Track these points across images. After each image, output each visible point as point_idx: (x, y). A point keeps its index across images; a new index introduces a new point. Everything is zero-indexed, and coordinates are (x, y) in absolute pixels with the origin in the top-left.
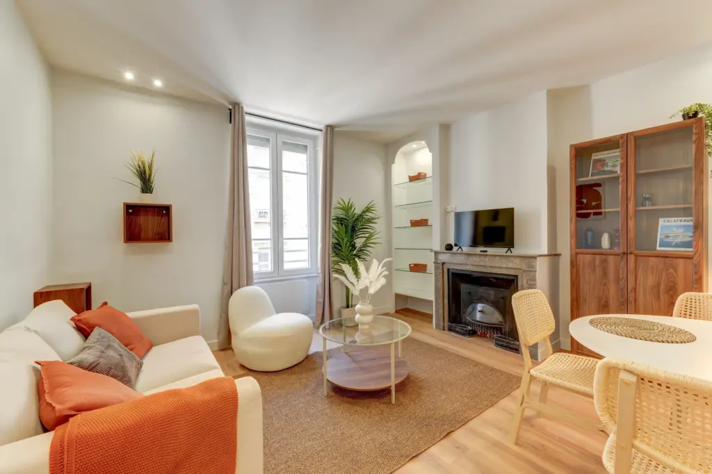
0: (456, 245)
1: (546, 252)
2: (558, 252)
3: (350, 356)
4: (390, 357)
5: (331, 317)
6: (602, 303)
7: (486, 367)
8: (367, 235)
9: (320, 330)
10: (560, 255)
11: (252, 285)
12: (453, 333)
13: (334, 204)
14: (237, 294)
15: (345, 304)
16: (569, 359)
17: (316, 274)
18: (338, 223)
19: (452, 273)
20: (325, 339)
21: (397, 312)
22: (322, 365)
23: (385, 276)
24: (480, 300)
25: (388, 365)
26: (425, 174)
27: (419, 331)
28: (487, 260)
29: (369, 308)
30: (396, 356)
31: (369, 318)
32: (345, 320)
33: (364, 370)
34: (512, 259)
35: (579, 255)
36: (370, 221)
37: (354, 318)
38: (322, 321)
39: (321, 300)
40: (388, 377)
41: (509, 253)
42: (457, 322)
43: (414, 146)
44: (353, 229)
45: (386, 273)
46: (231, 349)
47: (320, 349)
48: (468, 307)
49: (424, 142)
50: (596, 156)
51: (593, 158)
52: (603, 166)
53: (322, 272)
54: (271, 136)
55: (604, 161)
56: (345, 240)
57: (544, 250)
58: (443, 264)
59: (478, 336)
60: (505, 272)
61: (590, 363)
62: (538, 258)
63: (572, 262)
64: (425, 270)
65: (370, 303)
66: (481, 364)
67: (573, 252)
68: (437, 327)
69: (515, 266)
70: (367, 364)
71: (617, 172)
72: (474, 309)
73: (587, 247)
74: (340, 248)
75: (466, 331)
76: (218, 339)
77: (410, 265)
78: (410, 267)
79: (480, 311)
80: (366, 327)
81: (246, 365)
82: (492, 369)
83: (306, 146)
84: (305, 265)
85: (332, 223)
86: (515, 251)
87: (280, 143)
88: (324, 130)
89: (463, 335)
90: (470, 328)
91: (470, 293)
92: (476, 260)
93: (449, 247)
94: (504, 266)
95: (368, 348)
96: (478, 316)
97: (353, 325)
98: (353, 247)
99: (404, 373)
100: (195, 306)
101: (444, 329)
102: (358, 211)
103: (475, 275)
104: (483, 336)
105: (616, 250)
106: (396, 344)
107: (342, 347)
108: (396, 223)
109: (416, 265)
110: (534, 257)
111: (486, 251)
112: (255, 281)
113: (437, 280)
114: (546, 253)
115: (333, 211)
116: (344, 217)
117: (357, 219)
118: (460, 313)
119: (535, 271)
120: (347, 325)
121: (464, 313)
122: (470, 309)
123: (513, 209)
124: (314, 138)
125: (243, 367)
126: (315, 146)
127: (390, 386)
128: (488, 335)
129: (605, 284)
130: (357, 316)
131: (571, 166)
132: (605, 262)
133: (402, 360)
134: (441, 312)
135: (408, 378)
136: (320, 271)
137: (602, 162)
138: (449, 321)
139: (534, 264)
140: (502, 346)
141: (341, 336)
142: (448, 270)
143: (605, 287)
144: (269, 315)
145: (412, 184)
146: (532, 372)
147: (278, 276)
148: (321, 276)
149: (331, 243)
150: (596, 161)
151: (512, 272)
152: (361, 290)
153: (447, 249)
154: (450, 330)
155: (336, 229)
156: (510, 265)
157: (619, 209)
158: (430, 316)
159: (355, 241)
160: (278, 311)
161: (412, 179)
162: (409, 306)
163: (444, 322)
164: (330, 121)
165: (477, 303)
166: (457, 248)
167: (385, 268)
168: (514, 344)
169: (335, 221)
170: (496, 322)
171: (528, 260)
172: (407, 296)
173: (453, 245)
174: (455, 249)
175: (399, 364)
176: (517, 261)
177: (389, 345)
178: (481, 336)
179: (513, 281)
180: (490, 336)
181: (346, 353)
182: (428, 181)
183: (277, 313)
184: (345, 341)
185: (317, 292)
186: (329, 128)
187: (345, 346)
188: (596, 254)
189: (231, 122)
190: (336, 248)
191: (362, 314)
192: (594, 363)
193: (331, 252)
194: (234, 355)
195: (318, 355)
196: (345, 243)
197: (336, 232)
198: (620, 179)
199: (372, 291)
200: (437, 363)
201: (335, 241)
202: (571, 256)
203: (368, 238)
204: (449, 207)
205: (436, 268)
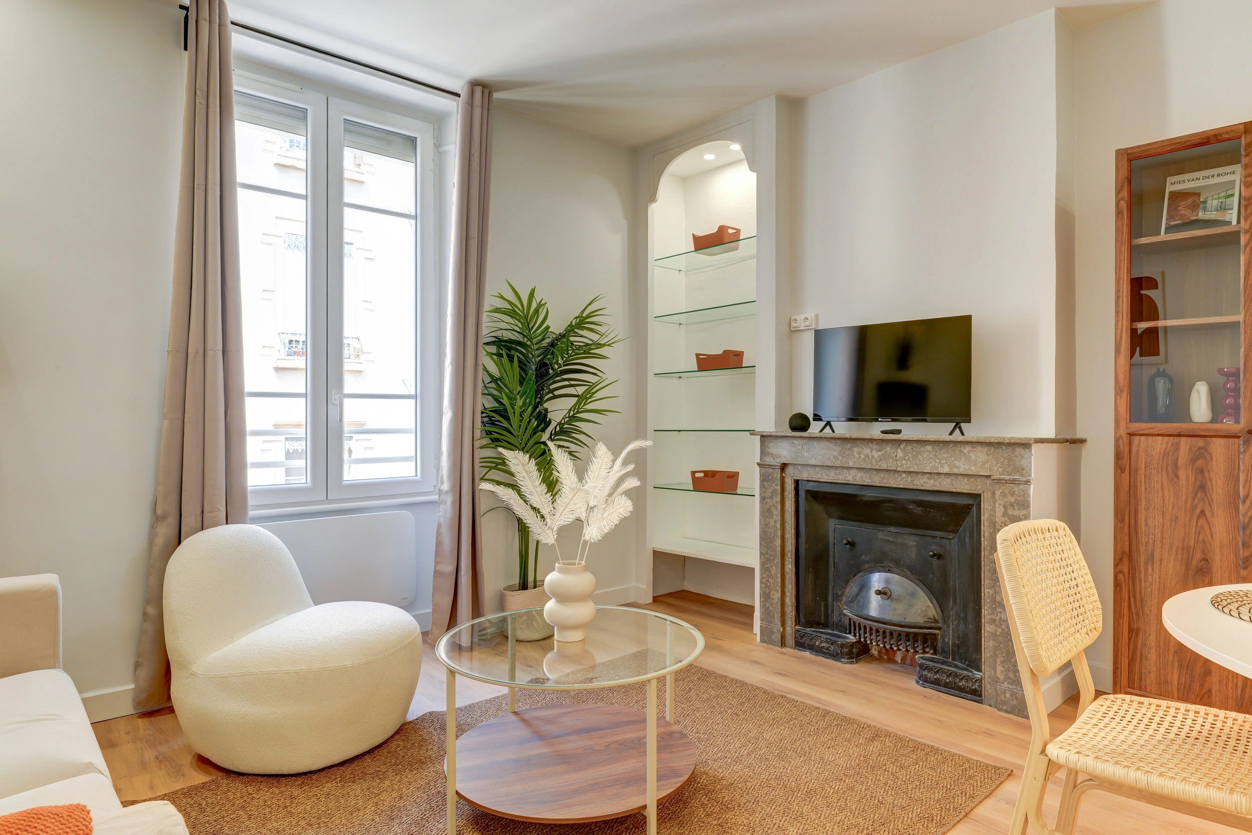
0: (817, 418)
1: (1050, 432)
2: (1079, 436)
3: (524, 721)
4: (644, 721)
5: (477, 610)
6: (1194, 562)
7: (900, 740)
8: (580, 390)
9: (442, 649)
10: (1082, 441)
11: (242, 521)
12: (807, 654)
13: (490, 301)
14: (193, 544)
15: (516, 581)
16: (1144, 710)
17: (435, 497)
18: (500, 355)
19: (808, 492)
20: (452, 673)
21: (656, 599)
22: (442, 752)
23: (628, 493)
24: (881, 563)
25: (639, 745)
26: (738, 231)
27: (720, 650)
28: (900, 453)
29: (583, 581)
30: (661, 718)
31: (583, 611)
32: (515, 617)
33: (567, 760)
34: (967, 449)
35: (1136, 439)
36: (588, 350)
37: (540, 612)
38: (453, 621)
39: (449, 568)
40: (639, 779)
41: (957, 436)
42: (818, 624)
43: (709, 157)
44: (543, 372)
45: (633, 483)
46: (171, 710)
47: (440, 706)
48: (847, 582)
49: (736, 147)
50: (1176, 184)
51: (1169, 188)
52: (1195, 207)
53: (453, 488)
54: (312, 103)
55: (1199, 195)
56: (520, 402)
57: (1047, 428)
58: (784, 467)
59: (873, 659)
60: (945, 485)
61: (1200, 720)
62: (1034, 447)
63: (1118, 456)
64: (735, 487)
65: (586, 569)
66: (888, 734)
67: (1123, 432)
68: (766, 637)
69: (973, 470)
70: (575, 744)
71: (1231, 222)
72: (864, 587)
73: (1154, 417)
74: (505, 424)
75: (843, 646)
76: (135, 679)
77: (693, 473)
78: (695, 479)
79: (879, 593)
80: (576, 636)
81: (214, 759)
82: (917, 747)
83: (412, 141)
84: (407, 470)
85: (482, 353)
86: (972, 431)
87: (337, 127)
88: (463, 93)
89: (835, 656)
90: (851, 638)
91: (852, 544)
92: (872, 455)
93: (800, 423)
94: (946, 470)
95: (580, 697)
96: (875, 607)
97: (537, 636)
98: (543, 420)
99: (684, 764)
100: (49, 580)
101: (783, 644)
102: (557, 324)
103: (869, 495)
104: (886, 657)
105: (1228, 424)
106: (661, 680)
107: (504, 696)
108: (656, 364)
109: (710, 474)
110: (1025, 445)
111: (898, 432)
112: (251, 513)
113: (765, 513)
114: (1052, 435)
115: (485, 317)
116: (519, 338)
117: (552, 345)
118: (826, 599)
119: (1028, 482)
120: (522, 636)
121: (837, 598)
122: (852, 589)
123: (971, 316)
124: (437, 120)
125: (204, 762)
126: (438, 144)
127: (645, 807)
128: (898, 657)
129: (1203, 512)
130: (550, 605)
131: (1117, 205)
132: (1200, 456)
133: (676, 728)
134: (777, 596)
135: (692, 779)
136: (446, 487)
137: (1192, 198)
138: (798, 621)
139: (1023, 463)
140: (936, 684)
141: (501, 667)
142: (797, 482)
143: (1202, 522)
144: (290, 606)
145: (702, 258)
146: (1053, 750)
147: (327, 500)
148: (449, 499)
149: (479, 408)
150: (1177, 196)
151: (963, 486)
152: (562, 530)
153: (793, 429)
154: (800, 645)
155: (494, 370)
156: (962, 467)
157: (1240, 318)
158: (747, 611)
159: (545, 405)
160: (318, 599)
161: (702, 243)
162: (689, 586)
163: (783, 624)
164: (480, 68)
165: (872, 571)
166: (821, 424)
167: (631, 467)
168: (967, 678)
169: (493, 349)
170: (921, 620)
171: (1005, 453)
172: (684, 559)
173: (811, 417)
174: (815, 428)
175: (667, 742)
176: (980, 455)
177: (641, 687)
178: (879, 659)
179: (968, 507)
180: (904, 659)
181: (515, 713)
182: (746, 248)
183: (317, 602)
184: (512, 677)
185: (439, 544)
186: (478, 90)
187: (516, 694)
188: (1179, 435)
189: (186, 49)
190: (492, 423)
191: (564, 598)
192: (1211, 718)
193: (478, 434)
194: (178, 729)
195: (434, 720)
196: (518, 410)
197: (494, 380)
198: (1243, 239)
199: (593, 532)
200: (770, 735)
201: (490, 404)
202: (1117, 440)
203: (583, 399)
204: (800, 317)
205: (764, 479)
